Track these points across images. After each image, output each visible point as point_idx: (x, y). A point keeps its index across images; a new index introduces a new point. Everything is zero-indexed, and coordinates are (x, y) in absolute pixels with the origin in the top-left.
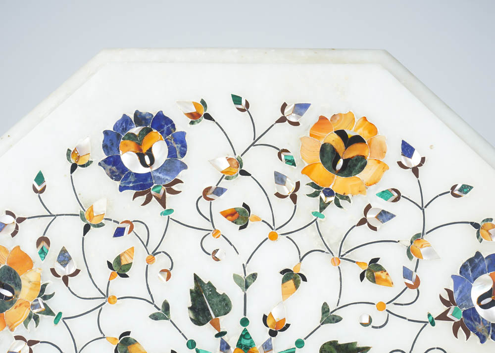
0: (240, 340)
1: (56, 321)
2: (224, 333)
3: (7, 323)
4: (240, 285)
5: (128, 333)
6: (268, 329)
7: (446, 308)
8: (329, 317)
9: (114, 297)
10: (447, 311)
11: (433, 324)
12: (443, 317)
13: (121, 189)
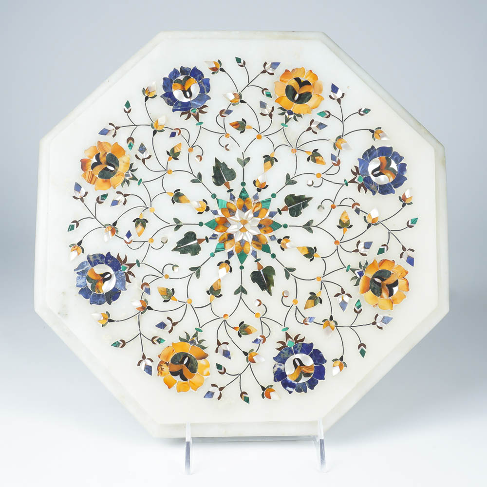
0: (241, 194)
1: (139, 184)
2: (232, 190)
3: (112, 184)
4: (241, 164)
5: (179, 190)
6: (256, 188)
7: (354, 176)
8: (290, 181)
9: (171, 170)
10: (355, 178)
11: (347, 185)
12: (353, 181)
13: (174, 111)
